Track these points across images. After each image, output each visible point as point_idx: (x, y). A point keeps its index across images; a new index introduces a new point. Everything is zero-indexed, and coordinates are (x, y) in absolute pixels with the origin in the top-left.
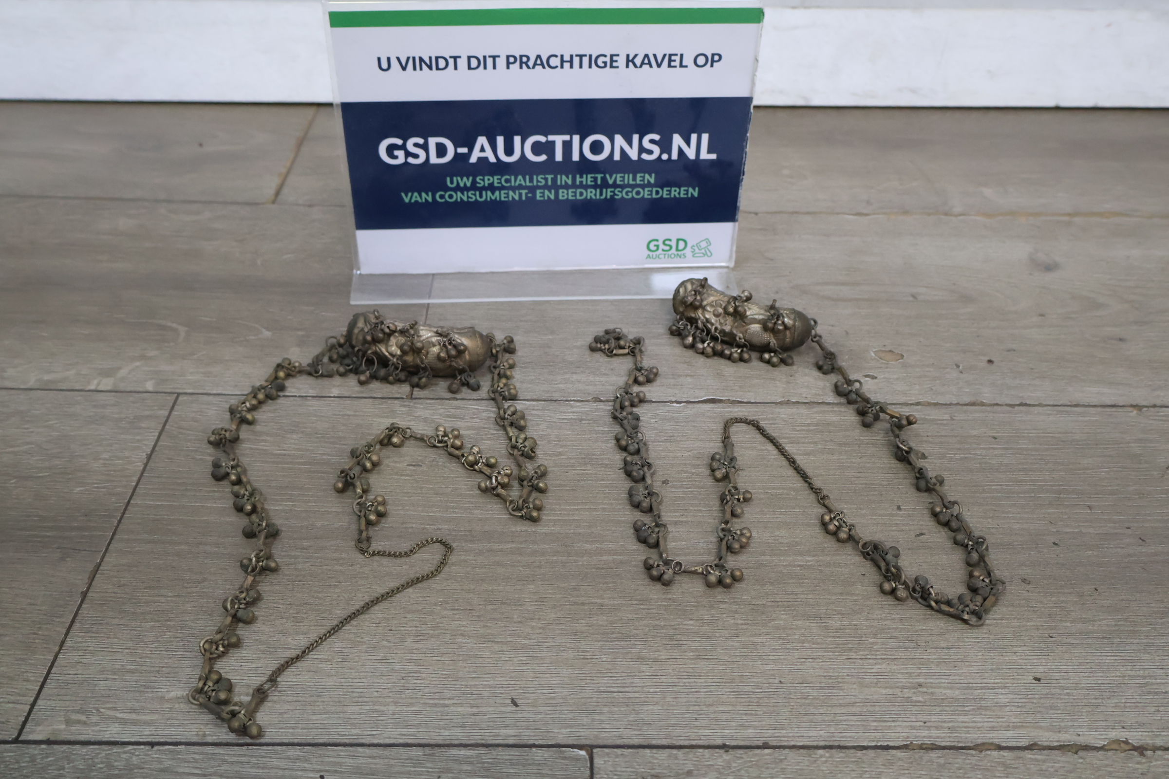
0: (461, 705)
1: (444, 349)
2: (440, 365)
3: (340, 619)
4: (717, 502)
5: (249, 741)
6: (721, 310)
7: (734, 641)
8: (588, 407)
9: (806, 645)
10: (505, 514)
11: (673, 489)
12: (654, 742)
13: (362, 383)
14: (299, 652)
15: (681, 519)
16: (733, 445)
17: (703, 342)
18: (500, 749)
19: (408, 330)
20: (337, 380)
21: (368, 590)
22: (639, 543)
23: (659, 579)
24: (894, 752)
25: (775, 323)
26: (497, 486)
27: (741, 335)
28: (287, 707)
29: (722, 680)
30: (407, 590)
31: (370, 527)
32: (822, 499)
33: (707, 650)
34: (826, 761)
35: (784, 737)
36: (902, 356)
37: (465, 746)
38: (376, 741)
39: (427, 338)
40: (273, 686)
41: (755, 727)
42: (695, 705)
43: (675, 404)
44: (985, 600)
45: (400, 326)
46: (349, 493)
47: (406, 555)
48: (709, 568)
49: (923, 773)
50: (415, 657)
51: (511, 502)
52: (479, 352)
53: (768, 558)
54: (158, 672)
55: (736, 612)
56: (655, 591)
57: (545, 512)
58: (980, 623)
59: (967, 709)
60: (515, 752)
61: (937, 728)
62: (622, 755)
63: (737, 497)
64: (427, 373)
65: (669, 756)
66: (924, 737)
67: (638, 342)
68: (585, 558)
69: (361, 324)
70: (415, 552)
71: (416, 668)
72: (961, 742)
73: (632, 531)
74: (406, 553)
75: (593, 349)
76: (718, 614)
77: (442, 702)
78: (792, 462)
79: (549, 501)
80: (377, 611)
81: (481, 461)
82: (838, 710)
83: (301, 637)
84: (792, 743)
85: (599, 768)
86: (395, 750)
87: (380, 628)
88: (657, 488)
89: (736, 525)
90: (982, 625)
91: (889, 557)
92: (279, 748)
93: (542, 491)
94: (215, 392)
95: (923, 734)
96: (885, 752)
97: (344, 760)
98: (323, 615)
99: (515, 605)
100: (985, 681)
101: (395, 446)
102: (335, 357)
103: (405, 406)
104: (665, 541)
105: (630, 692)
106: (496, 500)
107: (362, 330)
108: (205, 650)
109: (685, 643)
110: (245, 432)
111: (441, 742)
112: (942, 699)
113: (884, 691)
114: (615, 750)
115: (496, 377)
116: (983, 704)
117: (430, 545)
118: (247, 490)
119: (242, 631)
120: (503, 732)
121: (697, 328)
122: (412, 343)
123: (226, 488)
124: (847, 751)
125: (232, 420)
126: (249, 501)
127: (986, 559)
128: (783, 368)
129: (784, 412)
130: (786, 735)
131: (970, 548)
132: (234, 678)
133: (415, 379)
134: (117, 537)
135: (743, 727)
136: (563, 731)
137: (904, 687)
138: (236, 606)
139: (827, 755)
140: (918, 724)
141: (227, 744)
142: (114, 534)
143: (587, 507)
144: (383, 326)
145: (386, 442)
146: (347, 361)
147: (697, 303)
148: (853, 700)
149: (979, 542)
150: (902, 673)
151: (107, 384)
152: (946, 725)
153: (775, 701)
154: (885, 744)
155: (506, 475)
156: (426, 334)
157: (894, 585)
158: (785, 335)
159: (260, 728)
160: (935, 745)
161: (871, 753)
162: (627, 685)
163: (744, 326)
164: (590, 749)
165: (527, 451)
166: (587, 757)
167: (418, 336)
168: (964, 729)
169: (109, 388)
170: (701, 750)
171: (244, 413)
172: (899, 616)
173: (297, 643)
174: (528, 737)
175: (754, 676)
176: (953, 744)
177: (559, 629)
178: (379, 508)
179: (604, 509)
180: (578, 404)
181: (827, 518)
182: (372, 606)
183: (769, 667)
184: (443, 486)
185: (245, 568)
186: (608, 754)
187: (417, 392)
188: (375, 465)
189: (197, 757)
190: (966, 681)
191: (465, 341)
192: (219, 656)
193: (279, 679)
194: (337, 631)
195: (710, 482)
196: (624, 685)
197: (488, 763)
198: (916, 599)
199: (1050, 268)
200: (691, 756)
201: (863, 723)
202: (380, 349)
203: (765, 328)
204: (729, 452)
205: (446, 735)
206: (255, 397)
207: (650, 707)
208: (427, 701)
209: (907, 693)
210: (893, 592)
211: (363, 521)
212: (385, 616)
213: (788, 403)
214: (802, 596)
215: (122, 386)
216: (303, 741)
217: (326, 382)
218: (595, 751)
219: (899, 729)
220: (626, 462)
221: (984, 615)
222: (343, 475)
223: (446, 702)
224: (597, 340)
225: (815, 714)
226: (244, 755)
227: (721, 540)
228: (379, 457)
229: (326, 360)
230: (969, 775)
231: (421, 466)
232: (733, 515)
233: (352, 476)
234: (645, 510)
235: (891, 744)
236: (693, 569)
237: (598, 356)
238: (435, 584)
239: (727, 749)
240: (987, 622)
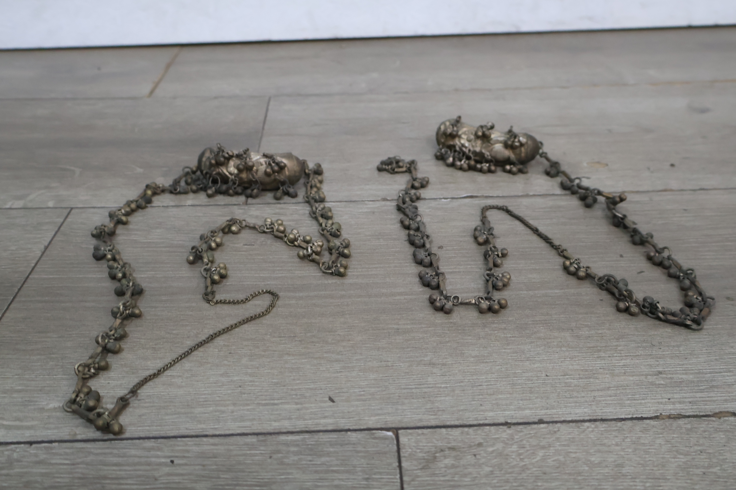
0: (288, 403)
1: (270, 167)
2: (267, 179)
3: (190, 347)
4: (482, 258)
5: (111, 436)
6: (472, 137)
7: (505, 349)
8: (378, 204)
9: (563, 349)
10: (319, 273)
11: (447, 252)
12: (448, 423)
13: (209, 196)
14: (156, 371)
15: (455, 270)
16: (490, 222)
17: (461, 161)
18: (321, 434)
19: (242, 155)
20: (191, 195)
21: (213, 327)
22: (424, 287)
23: (441, 309)
24: (648, 421)
25: (513, 142)
26: (312, 254)
27: (488, 154)
28: (144, 411)
29: (499, 377)
30: (244, 326)
31: (215, 285)
32: (561, 252)
33: (484, 356)
34: (593, 431)
35: (555, 414)
36: (607, 165)
37: (292, 433)
38: (217, 433)
39: (257, 160)
40: (133, 396)
41: (531, 409)
42: (479, 395)
43: (443, 200)
44: (701, 311)
45: (236, 152)
46: (199, 264)
47: (243, 302)
48: (480, 300)
49: (675, 436)
50: (249, 371)
51: (323, 264)
52: (295, 169)
53: (525, 292)
54: (41, 390)
55: (505, 329)
56: (440, 318)
57: (350, 270)
58: (700, 327)
59: (701, 388)
60: (334, 436)
61: (680, 403)
62: (423, 434)
63: (496, 253)
64: (258, 186)
65: (462, 433)
66: (671, 410)
67: (412, 162)
68: (382, 298)
69: (207, 154)
70: (250, 300)
71: (251, 379)
72: (702, 412)
73: (418, 279)
74: (242, 301)
75: (380, 170)
76: (491, 331)
77: (272, 402)
78: (535, 231)
79: (352, 263)
80: (219, 341)
81: (299, 239)
82: (596, 394)
83: (158, 361)
84: (563, 419)
85: (404, 445)
86: (235, 438)
87: (222, 352)
88: (434, 250)
89: (497, 272)
90: (701, 329)
91: (621, 285)
92: (137, 441)
93: (346, 256)
94: (99, 206)
95: (670, 408)
96: (640, 422)
97: (191, 448)
98: (177, 345)
99: (329, 332)
100: (712, 367)
101: (234, 233)
102: (189, 180)
103: (242, 209)
104: (444, 284)
105: (425, 388)
106: (312, 264)
107: (209, 158)
108: (79, 371)
109: (466, 352)
110: (120, 230)
111: (272, 431)
112: (680, 382)
113: (631, 378)
114: (417, 430)
115: (309, 188)
116: (714, 383)
117: (261, 295)
118: (119, 264)
119: (111, 359)
120: (322, 421)
121: (455, 151)
122: (246, 163)
123: (103, 265)
124: (609, 423)
125: (110, 221)
126: (121, 271)
127: (697, 284)
128: (521, 176)
129: (525, 201)
130: (557, 413)
131: (681, 278)
132: (102, 392)
133: (249, 191)
134: (16, 299)
135: (520, 409)
136: (372, 418)
137: (647, 375)
138: (106, 341)
139: (593, 426)
140: (664, 400)
141: (94, 440)
142: (14, 298)
143: (382, 266)
144: (224, 154)
145: (226, 230)
146: (199, 182)
147: (455, 133)
148: (608, 385)
149: (688, 274)
150: (644, 365)
151: (19, 204)
152: (687, 400)
153: (544, 389)
154: (640, 416)
155: (319, 245)
156: (255, 157)
157: (627, 305)
158: (521, 151)
159: (121, 427)
160: (681, 415)
161: (629, 423)
162: (422, 383)
163: (489, 146)
164: (396, 430)
165: (335, 231)
166: (394, 437)
167: (250, 159)
168: (702, 402)
169: (19, 207)
170: (488, 427)
171: (119, 217)
172: (634, 326)
173: (154, 365)
174: (343, 424)
175: (524, 372)
176: (695, 414)
177: (365, 347)
178: (221, 271)
179: (395, 267)
180: (371, 203)
181: (568, 263)
182: (215, 337)
183: (536, 366)
184: (271, 257)
185: (114, 314)
186: (411, 434)
187: (250, 200)
188: (218, 245)
189: (67, 451)
190: (696, 368)
191: (285, 161)
192: (91, 377)
193: (139, 391)
194: (187, 355)
195: (474, 246)
196: (420, 383)
197: (311, 445)
198: (646, 314)
199: (704, 111)
200: (479, 432)
201: (619, 402)
202: (222, 170)
203: (506, 146)
204: (487, 225)
205: (275, 426)
206: (129, 206)
207: (443, 398)
208: (261, 402)
209: (651, 379)
210: (627, 310)
211: (209, 280)
212: (226, 344)
213: (527, 196)
214: (556, 316)
215: (30, 205)
216: (157, 436)
217: (183, 197)
218: (400, 432)
219: (649, 405)
220: (409, 235)
221: (702, 321)
222: (194, 251)
223: (276, 402)
224: (383, 163)
225: (578, 397)
226: (108, 448)
227: (488, 281)
228: (222, 240)
229: (183, 183)
230: (714, 436)
231: (254, 245)
232: (496, 265)
233: (200, 250)
234: (427, 265)
235: (644, 416)
236: (468, 301)
237: (384, 174)
238: (266, 320)
239: (509, 426)
240: (705, 327)
